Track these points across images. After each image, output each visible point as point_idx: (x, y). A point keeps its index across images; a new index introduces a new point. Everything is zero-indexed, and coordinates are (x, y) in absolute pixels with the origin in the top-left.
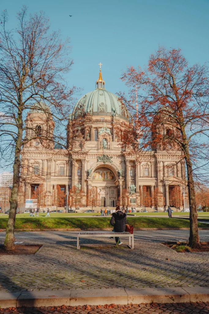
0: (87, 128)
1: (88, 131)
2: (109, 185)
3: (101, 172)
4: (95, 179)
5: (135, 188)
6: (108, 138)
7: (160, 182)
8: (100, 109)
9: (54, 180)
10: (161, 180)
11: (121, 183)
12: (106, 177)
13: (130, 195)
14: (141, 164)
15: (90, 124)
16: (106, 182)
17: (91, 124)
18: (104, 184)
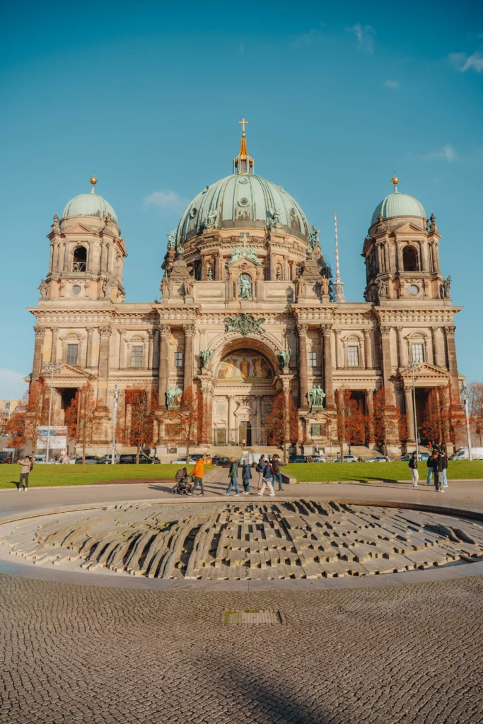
0: (207, 258)
1: (210, 264)
2: (260, 392)
3: (240, 360)
4: (224, 377)
5: (324, 395)
6: (253, 271)
7: (389, 380)
8: (240, 213)
9: (117, 379)
10: (392, 376)
11: (287, 384)
12: (251, 373)
13: (311, 415)
14: (340, 336)
15: (213, 248)
16: (250, 385)
17: (216, 247)
18: (246, 390)
